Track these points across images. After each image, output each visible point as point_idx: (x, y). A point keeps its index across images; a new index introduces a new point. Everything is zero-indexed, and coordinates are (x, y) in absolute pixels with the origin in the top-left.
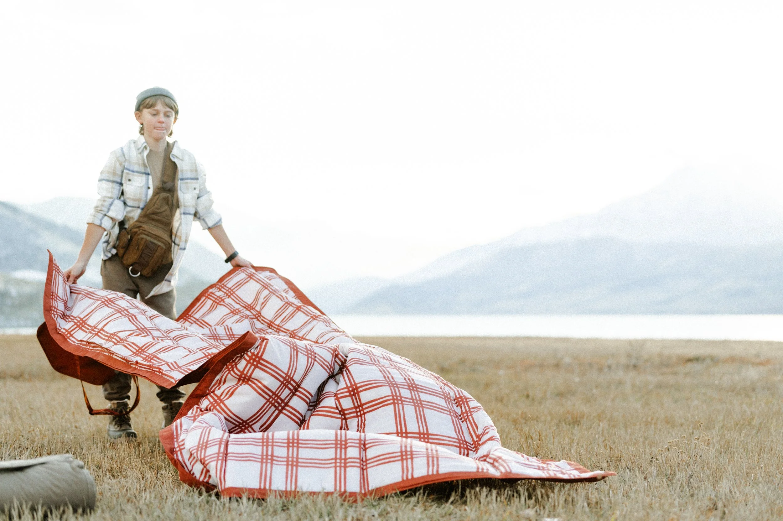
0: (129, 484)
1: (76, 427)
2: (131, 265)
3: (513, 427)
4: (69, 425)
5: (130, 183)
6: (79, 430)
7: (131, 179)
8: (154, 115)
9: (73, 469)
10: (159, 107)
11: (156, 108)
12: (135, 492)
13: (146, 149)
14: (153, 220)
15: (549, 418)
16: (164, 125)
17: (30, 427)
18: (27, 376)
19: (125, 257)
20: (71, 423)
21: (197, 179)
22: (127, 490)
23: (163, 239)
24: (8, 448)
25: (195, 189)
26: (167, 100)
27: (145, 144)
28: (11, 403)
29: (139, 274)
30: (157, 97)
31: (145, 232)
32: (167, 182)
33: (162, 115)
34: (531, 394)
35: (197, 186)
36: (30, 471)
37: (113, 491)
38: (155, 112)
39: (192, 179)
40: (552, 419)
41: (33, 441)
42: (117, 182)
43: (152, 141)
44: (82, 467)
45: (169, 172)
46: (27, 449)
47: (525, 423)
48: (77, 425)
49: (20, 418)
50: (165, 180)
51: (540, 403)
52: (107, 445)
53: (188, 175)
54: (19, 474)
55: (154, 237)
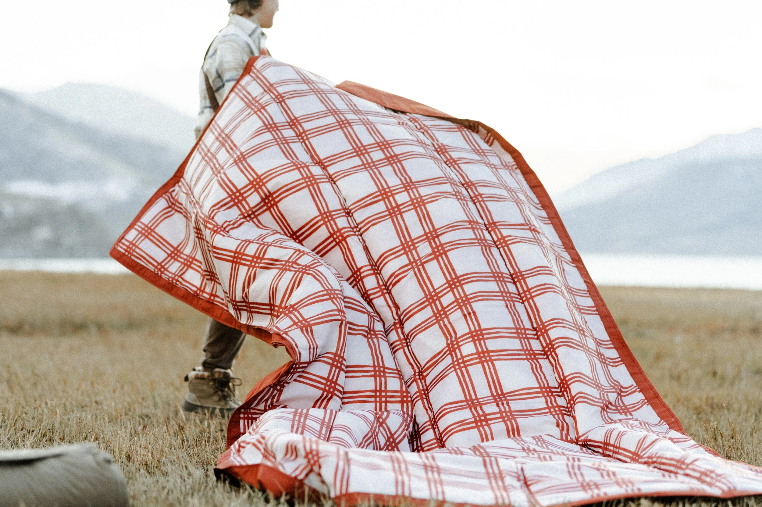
0: (170, 485)
1: (96, 402)
3: (695, 417)
4: (87, 400)
6: (100, 407)
9: (98, 463)
12: (179, 496)
15: (744, 407)
17: (35, 400)
18: (27, 327)
20: (88, 396)
22: (168, 493)
24: (8, 429)
28: (8, 367)
34: (719, 371)
36: (42, 467)
37: (149, 494)
40: (749, 407)
41: (40, 421)
44: (108, 462)
46: (33, 431)
47: (712, 413)
48: (98, 399)
49: (22, 388)
51: (732, 384)
52: (139, 428)
54: (28, 470)
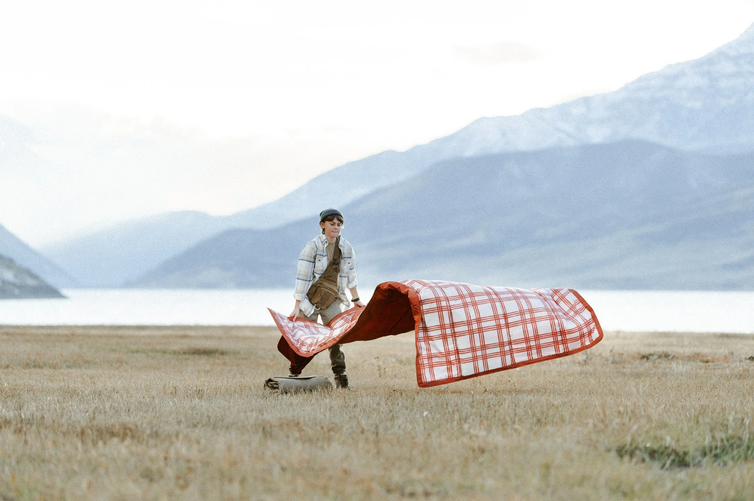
2: (316, 304)
5: (319, 262)
7: (320, 259)
8: (332, 225)
10: (336, 221)
11: (333, 221)
13: (327, 243)
14: (328, 280)
16: (337, 230)
19: (313, 299)
21: (350, 258)
23: (334, 290)
25: (349, 263)
26: (339, 217)
27: (326, 240)
29: (320, 308)
30: (335, 215)
31: (324, 286)
32: (337, 260)
33: (336, 225)
35: (350, 262)
38: (333, 223)
39: (348, 258)
42: (312, 262)
43: (329, 238)
45: (338, 254)
50: (336, 258)
53: (346, 256)
55: (329, 289)
